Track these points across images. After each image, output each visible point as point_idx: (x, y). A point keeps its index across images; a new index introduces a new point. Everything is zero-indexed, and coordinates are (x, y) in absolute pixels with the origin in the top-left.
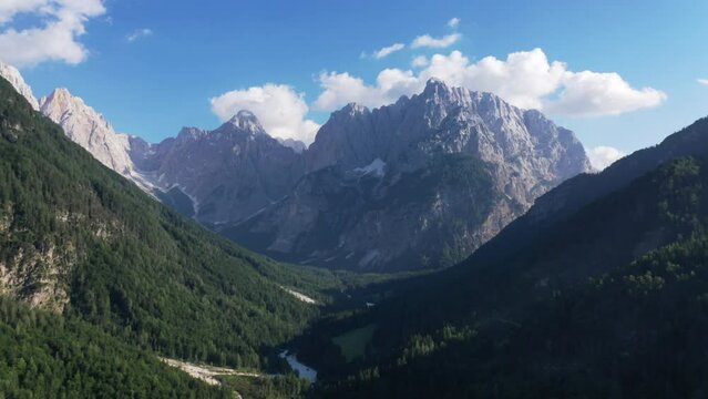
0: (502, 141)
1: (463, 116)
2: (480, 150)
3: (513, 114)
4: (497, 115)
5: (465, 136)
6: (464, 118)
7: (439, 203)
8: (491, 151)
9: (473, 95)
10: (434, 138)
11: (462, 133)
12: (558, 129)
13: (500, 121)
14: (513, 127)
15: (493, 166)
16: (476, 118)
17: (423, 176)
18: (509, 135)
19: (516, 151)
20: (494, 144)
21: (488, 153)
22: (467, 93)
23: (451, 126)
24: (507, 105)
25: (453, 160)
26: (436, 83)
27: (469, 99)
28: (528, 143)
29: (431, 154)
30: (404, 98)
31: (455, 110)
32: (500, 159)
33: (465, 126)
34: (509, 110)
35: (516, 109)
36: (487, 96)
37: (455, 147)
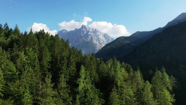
0: (98, 40)
1: (90, 33)
2: (93, 41)
3: (101, 34)
4: (98, 34)
5: (90, 38)
6: (90, 34)
7: (83, 52)
8: (96, 41)
9: (93, 29)
10: (83, 38)
11: (89, 37)
12: (111, 38)
13: (98, 35)
14: (101, 37)
15: (96, 45)
16: (93, 34)
17: (80, 46)
18: (100, 39)
19: (102, 42)
20: (96, 40)
21: (95, 42)
22: (91, 28)
23: (87, 35)
24: (100, 32)
25: (87, 43)
26: (84, 26)
27: (92, 30)
28: (105, 41)
29: (82, 41)
30: (76, 29)
31: (88, 32)
32: (98, 43)
33: (90, 35)
34: (100, 33)
35: (102, 33)
36: (96, 30)
37: (87, 40)
